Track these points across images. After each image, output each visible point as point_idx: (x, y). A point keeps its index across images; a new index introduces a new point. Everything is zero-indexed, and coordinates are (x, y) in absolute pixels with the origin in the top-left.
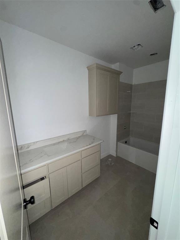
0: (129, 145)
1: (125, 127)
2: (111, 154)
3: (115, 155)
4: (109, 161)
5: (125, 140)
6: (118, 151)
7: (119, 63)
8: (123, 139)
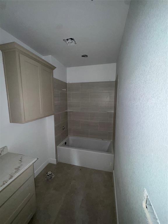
0: (68, 146)
1: (63, 128)
2: (50, 163)
3: (55, 163)
4: (48, 175)
5: (64, 142)
6: (58, 156)
7: (51, 55)
8: (62, 141)
